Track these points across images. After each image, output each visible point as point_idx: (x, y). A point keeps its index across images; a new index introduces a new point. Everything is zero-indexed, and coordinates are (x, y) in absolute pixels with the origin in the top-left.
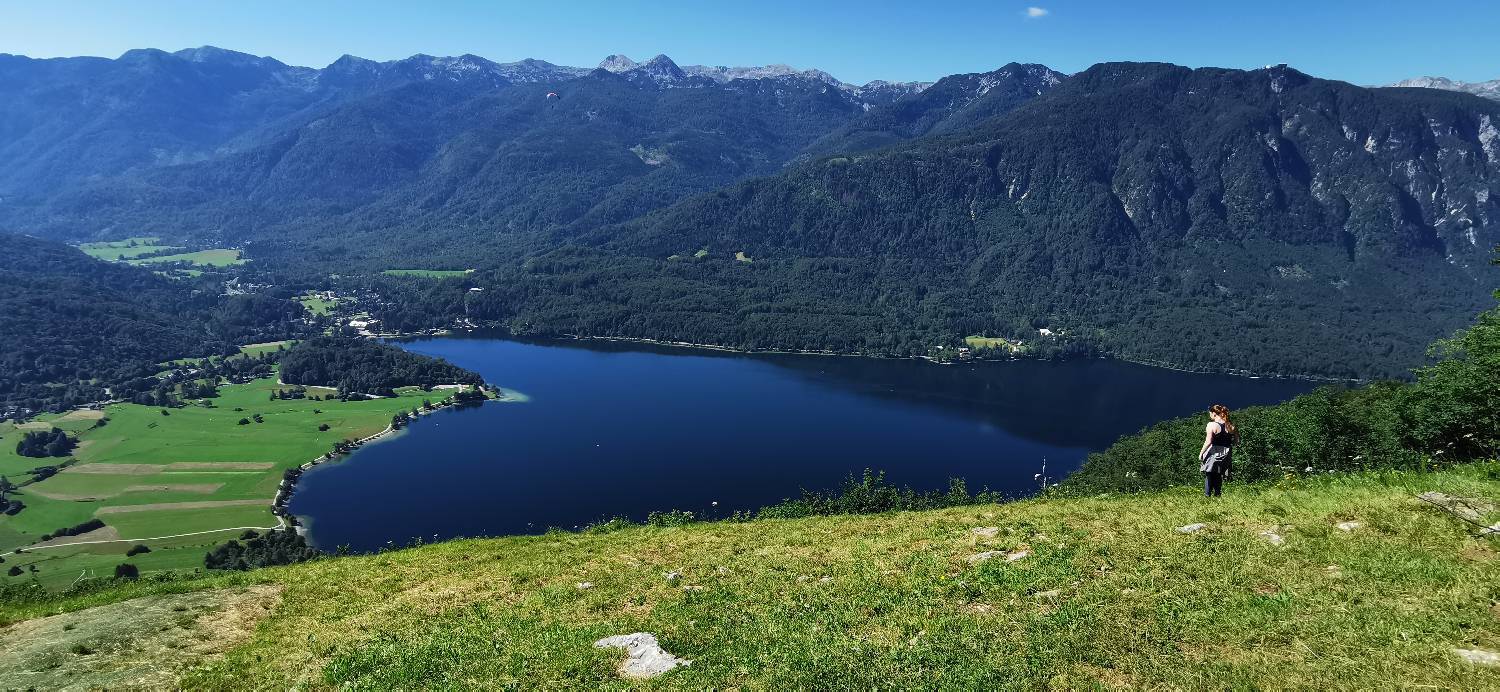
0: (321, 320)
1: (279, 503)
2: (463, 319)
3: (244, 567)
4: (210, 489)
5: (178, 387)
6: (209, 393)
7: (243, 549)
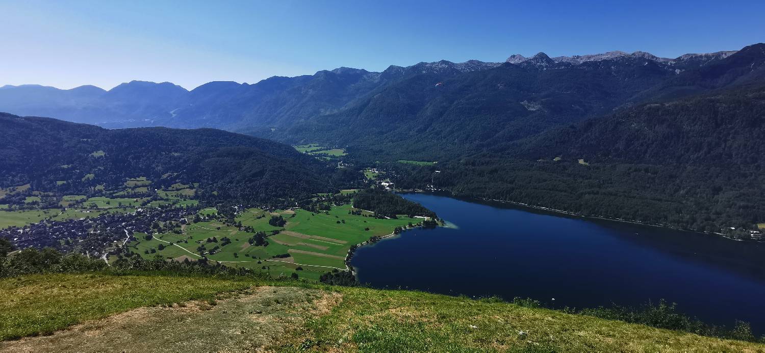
0: (371, 182)
1: (347, 260)
2: (430, 185)
3: (332, 284)
4: (324, 248)
5: (318, 204)
6: (328, 208)
7: (332, 276)
